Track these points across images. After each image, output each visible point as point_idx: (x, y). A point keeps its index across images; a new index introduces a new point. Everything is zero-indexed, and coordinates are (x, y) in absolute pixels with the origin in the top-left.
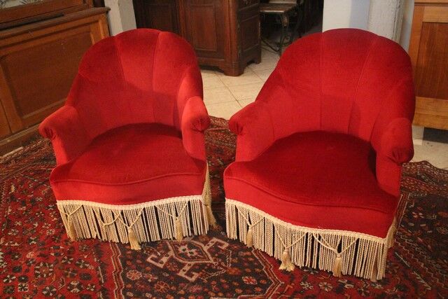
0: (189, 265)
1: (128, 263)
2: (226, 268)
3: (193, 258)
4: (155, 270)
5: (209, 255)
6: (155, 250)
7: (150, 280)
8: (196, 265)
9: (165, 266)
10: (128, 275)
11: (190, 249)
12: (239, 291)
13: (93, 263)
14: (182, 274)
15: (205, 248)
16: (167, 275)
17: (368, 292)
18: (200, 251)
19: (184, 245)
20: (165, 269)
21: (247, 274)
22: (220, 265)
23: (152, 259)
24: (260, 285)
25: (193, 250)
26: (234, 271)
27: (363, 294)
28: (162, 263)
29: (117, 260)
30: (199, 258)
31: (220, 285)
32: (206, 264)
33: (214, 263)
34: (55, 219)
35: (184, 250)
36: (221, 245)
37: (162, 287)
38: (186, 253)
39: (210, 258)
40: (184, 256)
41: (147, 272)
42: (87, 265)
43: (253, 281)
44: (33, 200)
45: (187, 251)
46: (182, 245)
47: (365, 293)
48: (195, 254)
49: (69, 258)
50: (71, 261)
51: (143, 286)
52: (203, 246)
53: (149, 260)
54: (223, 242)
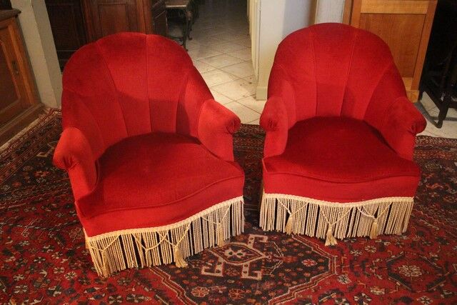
0: (246, 266)
1: (185, 282)
2: (281, 259)
3: (245, 259)
4: (217, 280)
5: (259, 252)
6: (203, 262)
7: (220, 292)
8: (251, 264)
9: (224, 274)
10: (194, 294)
11: (235, 251)
12: (307, 275)
13: (146, 294)
14: (245, 276)
15: (250, 246)
16: (233, 282)
17: (403, 244)
18: (247, 250)
19: (228, 248)
20: (226, 277)
21: (304, 258)
22: (274, 257)
23: (206, 271)
24: (320, 264)
25: (240, 251)
26: (290, 259)
27: (401, 247)
28: (219, 272)
29: (171, 283)
30: (250, 257)
31: (288, 275)
32: (260, 260)
33: (267, 257)
34: (64, 260)
35: (231, 253)
36: (262, 239)
37: (237, 294)
38: (235, 256)
39: (261, 253)
40: (234, 259)
41: (211, 285)
42: (142, 298)
43: (313, 263)
44: (17, 247)
45: (234, 254)
46: (225, 249)
47: (402, 245)
48: (244, 254)
49: (115, 296)
50: (120, 299)
51: (218, 300)
52: (245, 245)
53: (203, 272)
54: (261, 236)
